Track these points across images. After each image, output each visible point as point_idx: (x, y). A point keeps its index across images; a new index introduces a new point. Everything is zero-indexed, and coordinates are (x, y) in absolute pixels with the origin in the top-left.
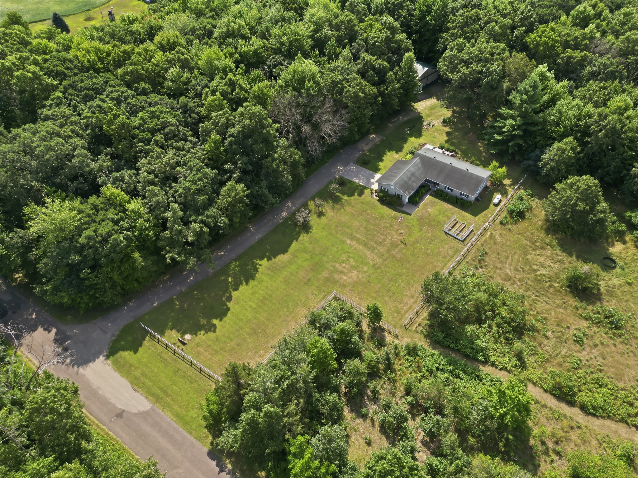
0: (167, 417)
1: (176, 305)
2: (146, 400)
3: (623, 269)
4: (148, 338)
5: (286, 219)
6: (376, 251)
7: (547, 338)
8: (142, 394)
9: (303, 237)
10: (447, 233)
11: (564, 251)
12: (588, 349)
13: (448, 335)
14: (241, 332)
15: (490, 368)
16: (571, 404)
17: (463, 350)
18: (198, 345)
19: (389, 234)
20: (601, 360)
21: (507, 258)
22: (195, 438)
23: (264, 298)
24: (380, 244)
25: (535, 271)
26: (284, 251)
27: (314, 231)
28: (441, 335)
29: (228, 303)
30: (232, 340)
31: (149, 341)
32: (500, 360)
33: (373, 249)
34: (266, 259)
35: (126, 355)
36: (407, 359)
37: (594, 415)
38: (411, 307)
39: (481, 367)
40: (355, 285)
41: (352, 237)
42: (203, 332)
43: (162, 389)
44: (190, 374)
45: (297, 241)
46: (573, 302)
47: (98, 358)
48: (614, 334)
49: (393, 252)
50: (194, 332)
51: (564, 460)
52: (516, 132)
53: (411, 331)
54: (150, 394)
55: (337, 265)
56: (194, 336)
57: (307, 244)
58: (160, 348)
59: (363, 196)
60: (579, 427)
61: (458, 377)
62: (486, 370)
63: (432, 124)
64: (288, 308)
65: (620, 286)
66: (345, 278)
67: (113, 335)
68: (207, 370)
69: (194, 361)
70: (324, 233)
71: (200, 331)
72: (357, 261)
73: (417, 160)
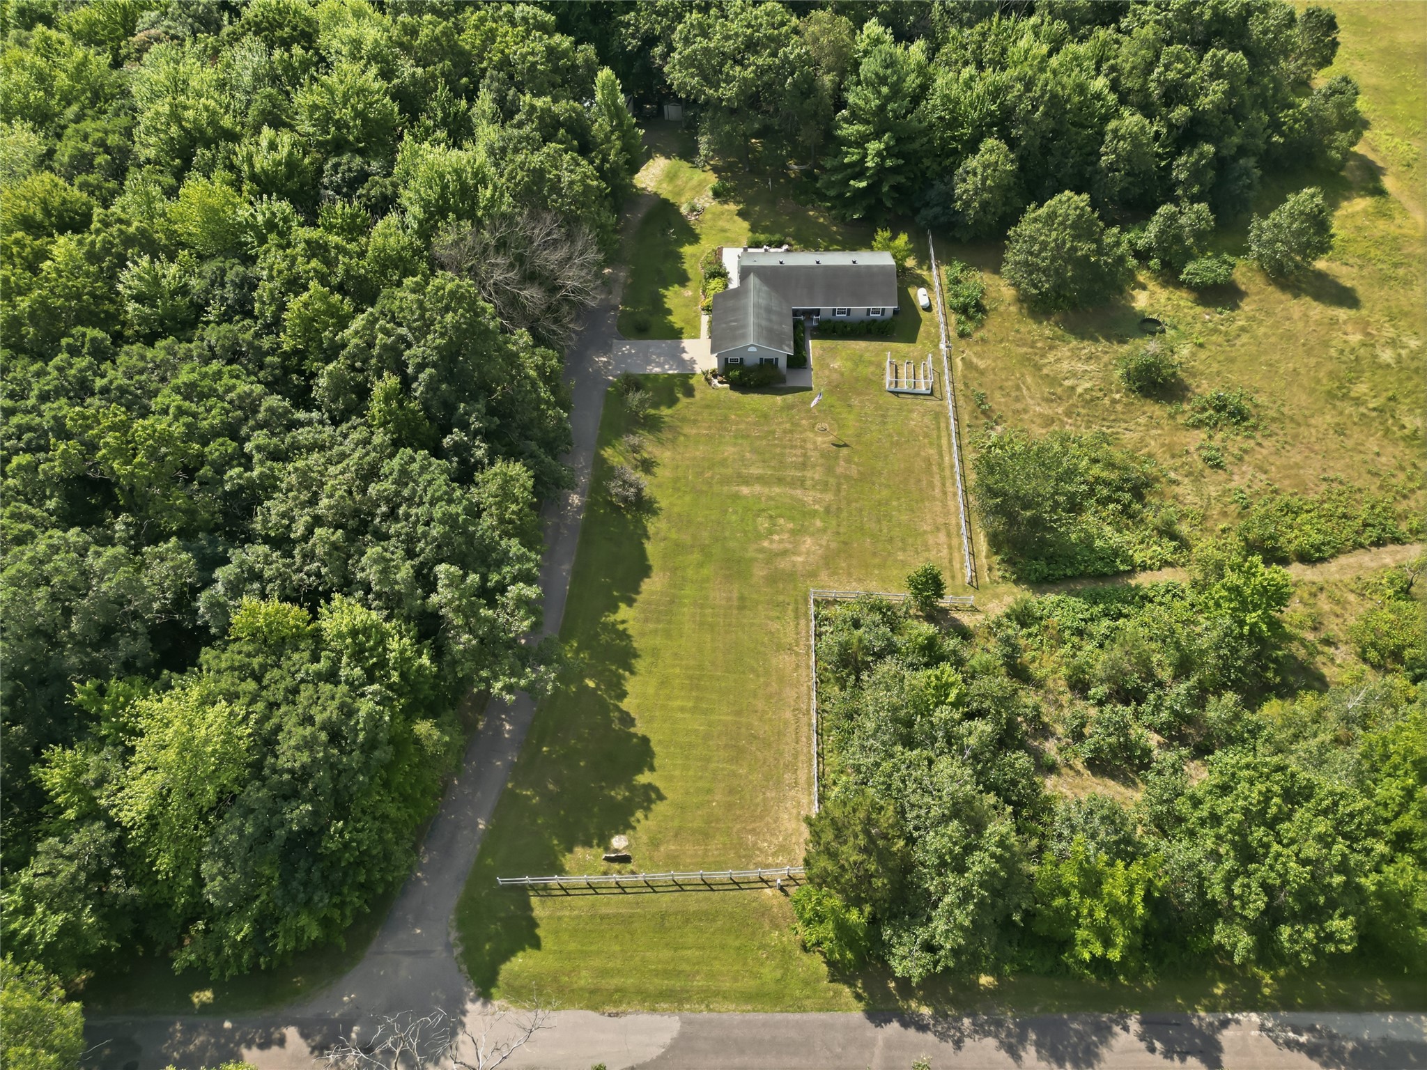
0: (731, 1015)
1: (528, 798)
2: (657, 1017)
3: (1175, 328)
4: (534, 901)
5: (589, 507)
6: (809, 483)
7: (1175, 482)
8: (637, 1012)
9: (653, 525)
10: (896, 393)
11: (1083, 339)
12: (1236, 470)
13: (1051, 560)
14: (713, 765)
15: (1143, 575)
16: (1284, 562)
17: (1090, 569)
18: (655, 843)
19: (804, 441)
20: (1263, 477)
21: (1018, 388)
22: (820, 1010)
23: (691, 678)
24: (804, 466)
25: (1073, 388)
26: (645, 570)
27: (663, 503)
28: (1041, 566)
29: (632, 730)
30: (709, 791)
31: (543, 903)
32: (1149, 553)
33: (802, 483)
34: (623, 606)
35: (520, 964)
36: (1030, 635)
37: (1322, 560)
38: (950, 547)
39: (1133, 582)
40: (829, 560)
41: (746, 481)
42: (639, 814)
43: (666, 974)
44: (693, 907)
45: (648, 538)
46: (1158, 410)
47: (464, 1013)
48: (1247, 429)
49: (839, 470)
50: (624, 826)
51: (1343, 648)
52: (889, 163)
53: (986, 588)
54: (653, 999)
55: (766, 544)
56: (630, 832)
57: (674, 535)
58: (582, 903)
59: (698, 395)
60: (1321, 589)
61: (1120, 615)
62: (1143, 580)
63: (699, 206)
64: (753, 670)
65: (1193, 354)
66: (800, 559)
67: (449, 947)
68: (721, 876)
69: (679, 877)
70: (688, 499)
71: (633, 814)
72: (792, 519)
73: (752, 280)
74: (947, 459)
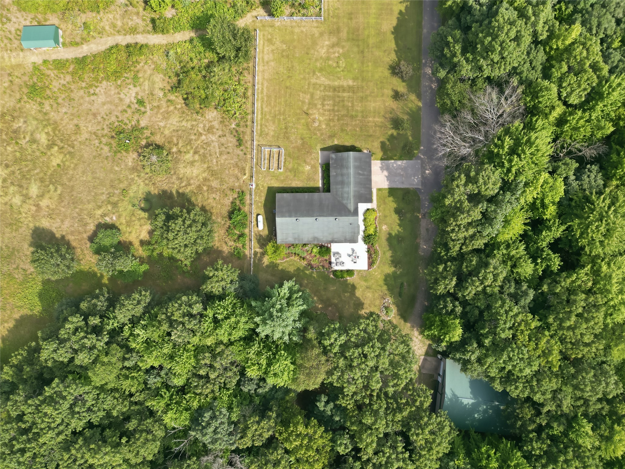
6: (322, 88)
10: (279, 147)
19: (324, 115)
24: (324, 98)
26: (395, 31)
27: (387, 73)
33: (326, 88)
38: (263, 52)
41: (350, 89)
45: (395, 51)
49: (308, 97)
55: (341, 50)
59: (378, 144)
66: (327, 43)
72: (329, 66)
73: (352, 208)
74: (260, 105)
